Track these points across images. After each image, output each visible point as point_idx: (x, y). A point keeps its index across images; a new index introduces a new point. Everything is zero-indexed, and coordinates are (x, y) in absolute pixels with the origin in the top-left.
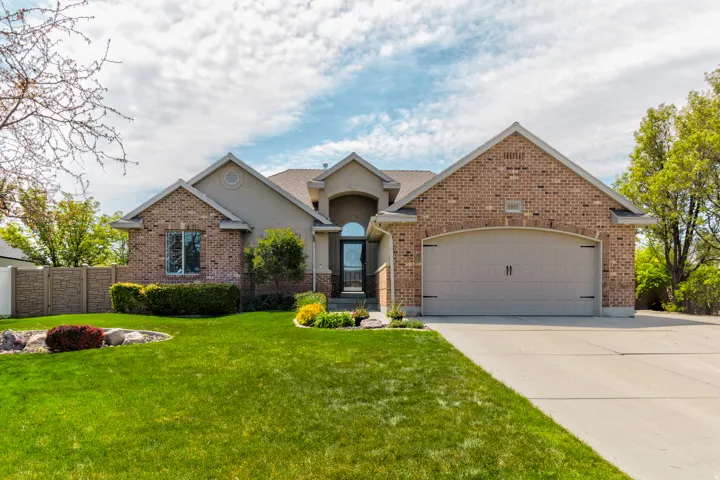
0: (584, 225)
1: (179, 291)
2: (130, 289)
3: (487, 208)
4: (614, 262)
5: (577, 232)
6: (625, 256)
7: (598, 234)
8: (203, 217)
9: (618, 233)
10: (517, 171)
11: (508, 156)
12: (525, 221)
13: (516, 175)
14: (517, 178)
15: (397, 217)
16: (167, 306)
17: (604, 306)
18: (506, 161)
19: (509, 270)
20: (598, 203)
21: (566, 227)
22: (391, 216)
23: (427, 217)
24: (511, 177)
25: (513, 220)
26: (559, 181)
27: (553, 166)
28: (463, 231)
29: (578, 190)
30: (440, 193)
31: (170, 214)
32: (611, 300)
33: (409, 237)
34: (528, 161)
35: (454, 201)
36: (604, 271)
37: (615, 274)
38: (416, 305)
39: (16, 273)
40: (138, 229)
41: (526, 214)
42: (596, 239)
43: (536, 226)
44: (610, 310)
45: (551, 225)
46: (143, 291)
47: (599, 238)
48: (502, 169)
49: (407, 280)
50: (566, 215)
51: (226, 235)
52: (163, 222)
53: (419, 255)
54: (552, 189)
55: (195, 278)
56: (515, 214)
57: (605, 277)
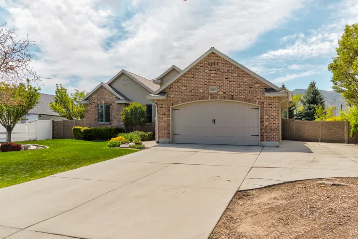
0: (250, 97)
1: (95, 130)
2: (78, 129)
3: (200, 91)
4: (267, 117)
5: (246, 101)
6: (273, 114)
7: (257, 102)
8: (111, 98)
9: (269, 101)
10: (215, 72)
11: (210, 64)
12: (218, 97)
13: (214, 73)
14: (215, 75)
15: (157, 97)
16: (91, 136)
17: (261, 141)
18: (209, 67)
19: (214, 121)
20: (257, 85)
21: (240, 99)
22: (155, 96)
23: (173, 96)
24: (212, 75)
25: (213, 96)
26: (236, 75)
27: (233, 67)
28: (189, 102)
29: (246, 79)
30: (179, 84)
31: (99, 97)
32: (265, 137)
33: (165, 106)
34: (220, 66)
35: (185, 88)
36: (261, 122)
37: (267, 123)
38: (168, 138)
39: (53, 122)
40: (87, 104)
41: (219, 93)
42: (257, 105)
43: (224, 99)
44: (265, 143)
45: (232, 99)
46: (82, 130)
47: (258, 104)
48: (207, 71)
49: (163, 126)
50: (240, 92)
51: (119, 106)
52: (96, 101)
53: (169, 114)
54: (232, 79)
55: (108, 124)
56: (214, 93)
57: (262, 125)
